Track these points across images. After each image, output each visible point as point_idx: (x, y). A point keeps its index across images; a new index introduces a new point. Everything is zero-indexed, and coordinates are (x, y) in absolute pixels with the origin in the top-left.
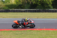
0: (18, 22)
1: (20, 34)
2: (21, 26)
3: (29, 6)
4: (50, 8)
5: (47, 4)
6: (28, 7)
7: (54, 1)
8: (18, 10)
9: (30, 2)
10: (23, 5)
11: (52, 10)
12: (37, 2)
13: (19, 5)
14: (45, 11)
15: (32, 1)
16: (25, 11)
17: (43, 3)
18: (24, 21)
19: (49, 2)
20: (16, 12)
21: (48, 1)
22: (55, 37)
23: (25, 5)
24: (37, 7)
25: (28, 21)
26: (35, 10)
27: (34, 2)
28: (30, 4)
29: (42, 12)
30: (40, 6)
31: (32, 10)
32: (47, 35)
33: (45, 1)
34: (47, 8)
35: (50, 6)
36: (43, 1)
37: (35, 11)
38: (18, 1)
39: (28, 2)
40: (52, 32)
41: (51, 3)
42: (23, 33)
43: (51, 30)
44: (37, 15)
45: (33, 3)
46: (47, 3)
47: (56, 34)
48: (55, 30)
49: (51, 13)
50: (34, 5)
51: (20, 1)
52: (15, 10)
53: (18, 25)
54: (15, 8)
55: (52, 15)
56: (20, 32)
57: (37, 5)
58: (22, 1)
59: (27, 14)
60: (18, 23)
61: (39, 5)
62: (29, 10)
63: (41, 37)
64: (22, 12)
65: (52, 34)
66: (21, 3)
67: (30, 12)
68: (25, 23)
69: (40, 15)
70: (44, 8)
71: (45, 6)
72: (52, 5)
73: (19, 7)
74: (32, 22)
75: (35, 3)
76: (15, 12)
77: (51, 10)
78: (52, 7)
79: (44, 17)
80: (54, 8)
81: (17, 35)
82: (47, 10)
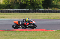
0: (19, 22)
1: (8, 35)
2: (21, 26)
3: (19, 6)
4: (40, 8)
5: (38, 5)
6: (17, 7)
7: (44, 2)
8: (7, 11)
9: (19, 2)
10: (12, 5)
11: (43, 11)
12: (27, 2)
13: (7, 5)
14: (36, 11)
15: (22, 1)
16: (14, 12)
17: (33, 3)
18: (24, 21)
19: (40, 2)
20: (5, 12)
21: (38, 1)
22: (45, 37)
23: (14, 5)
24: (27, 7)
25: (29, 21)
26: (25, 10)
27: (24, 2)
28: (19, 4)
29: (32, 12)
30: (30, 6)
31: (21, 10)
32: (37, 35)
33: (35, 1)
34: (37, 8)
35: (41, 6)
36: (33, 1)
37: (25, 12)
38: (7, 1)
39: (17, 2)
40: (42, 33)
41: (42, 3)
42: (11, 34)
43: (42, 30)
44: (26, 15)
45: (22, 3)
46: (37, 3)
47: (46, 35)
48: (46, 30)
49: (42, 13)
50: (23, 5)
51: (8, 1)
52: (3, 11)
53: (18, 25)
54: (3, 9)
55: (43, 15)
56: (9, 33)
57: (27, 5)
58: (10, 1)
59: (16, 15)
60: (18, 24)
61: (28, 5)
62: (18, 11)
63: (31, 38)
64: (11, 12)
65: (43, 35)
66: (10, 3)
67: (19, 12)
68: (25, 23)
69: (30, 15)
70: (34, 8)
71: (35, 6)
72: (42, 5)
73: (8, 7)
74: (34, 22)
75: (24, 4)
76: (3, 12)
77: (41, 11)
78: (42, 7)
79: (34, 17)
80: (44, 8)
81: (5, 36)
82: (37, 10)
